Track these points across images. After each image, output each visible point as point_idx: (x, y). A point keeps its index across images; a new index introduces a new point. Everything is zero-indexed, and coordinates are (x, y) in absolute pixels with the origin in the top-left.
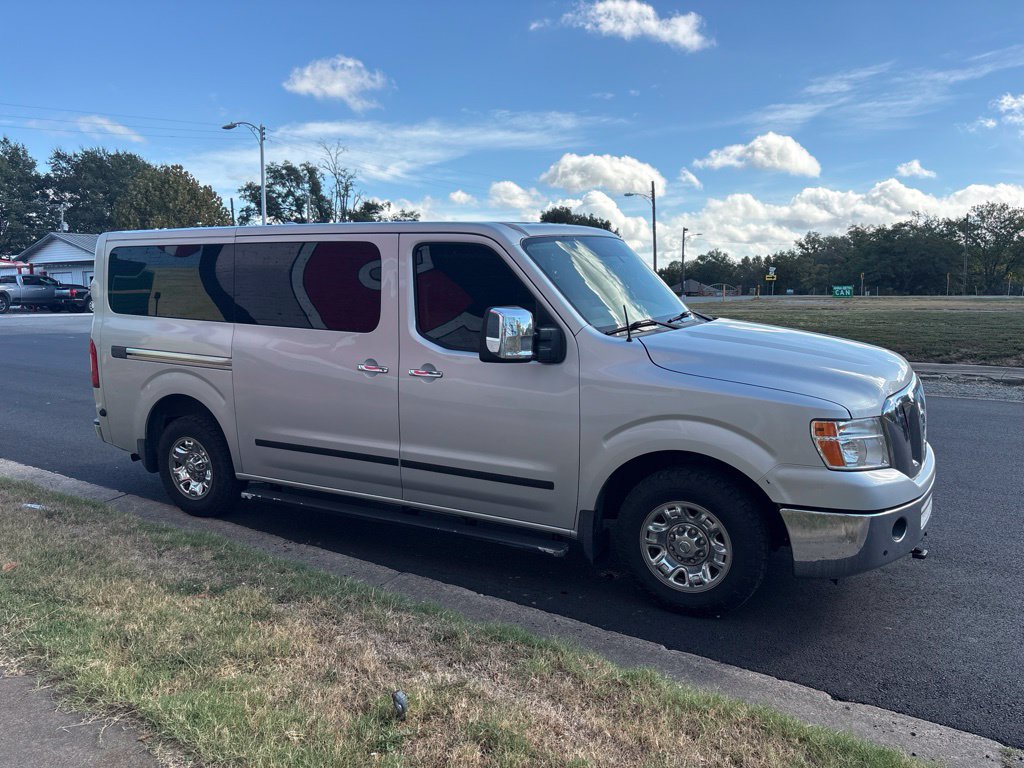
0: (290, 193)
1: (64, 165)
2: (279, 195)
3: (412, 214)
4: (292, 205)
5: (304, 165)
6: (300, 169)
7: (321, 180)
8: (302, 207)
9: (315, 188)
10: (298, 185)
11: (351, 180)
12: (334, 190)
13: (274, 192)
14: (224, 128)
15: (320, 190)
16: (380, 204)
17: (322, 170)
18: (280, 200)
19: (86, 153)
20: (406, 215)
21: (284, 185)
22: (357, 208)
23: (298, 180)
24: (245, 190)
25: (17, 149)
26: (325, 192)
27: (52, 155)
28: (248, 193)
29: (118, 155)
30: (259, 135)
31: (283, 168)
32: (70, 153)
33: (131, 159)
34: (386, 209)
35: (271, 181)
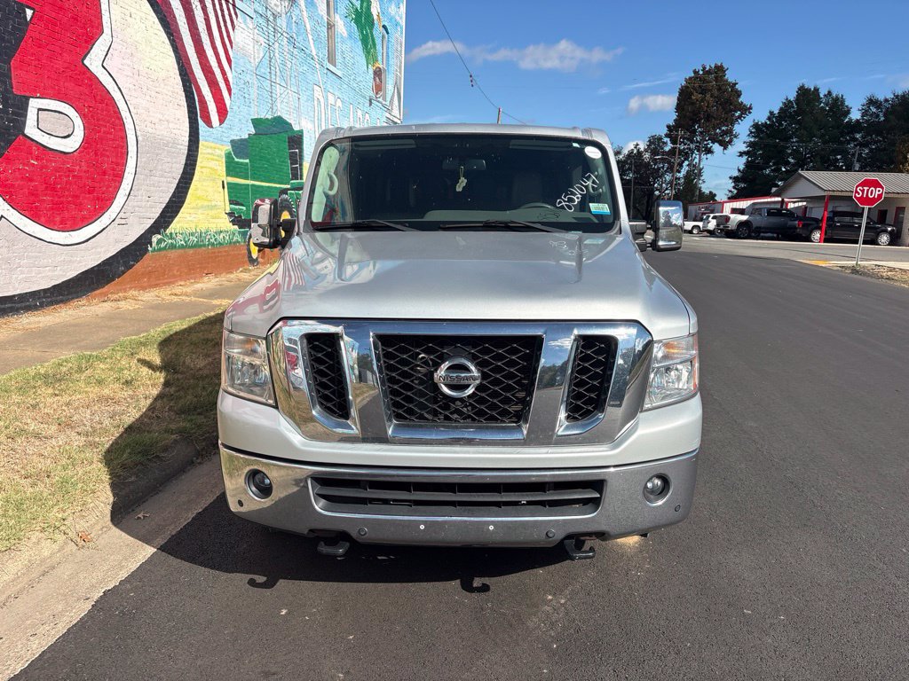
19: (897, 96)
32: (881, 98)
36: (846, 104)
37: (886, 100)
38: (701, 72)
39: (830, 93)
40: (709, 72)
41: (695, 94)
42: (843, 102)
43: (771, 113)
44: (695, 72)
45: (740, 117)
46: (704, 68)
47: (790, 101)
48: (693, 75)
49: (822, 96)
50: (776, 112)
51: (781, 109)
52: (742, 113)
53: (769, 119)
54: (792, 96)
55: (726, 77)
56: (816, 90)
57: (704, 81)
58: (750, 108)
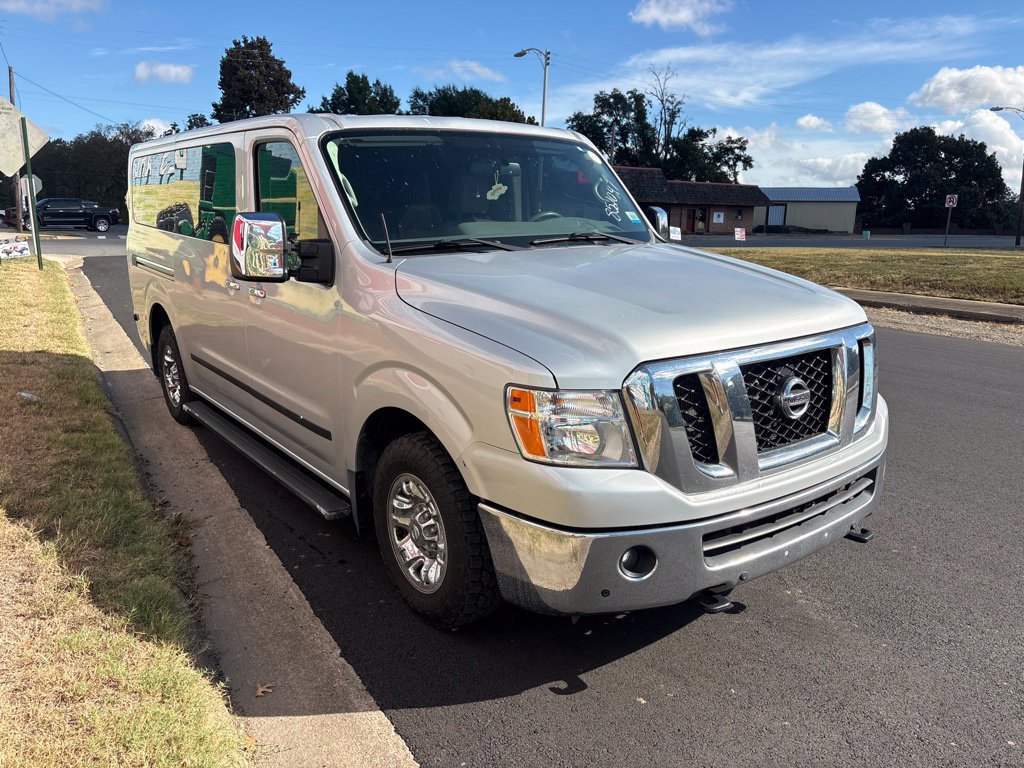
0: (617, 122)
1: (421, 103)
2: (605, 124)
3: (739, 140)
4: (617, 134)
5: (631, 92)
6: (627, 96)
7: (647, 108)
8: (628, 136)
9: (641, 114)
10: (624, 113)
11: (679, 106)
12: (659, 118)
13: (600, 121)
14: (516, 55)
15: (645, 118)
16: (705, 131)
17: (648, 97)
18: (605, 130)
19: (439, 91)
20: (733, 142)
21: (611, 115)
22: (681, 135)
23: (626, 108)
24: (573, 120)
25: (386, 90)
26: (650, 120)
27: (412, 94)
28: (575, 124)
29: (465, 91)
30: (544, 61)
31: (611, 97)
32: (426, 92)
33: (476, 93)
34: (711, 136)
35: (599, 110)
36: (395, 95)
37: (430, 94)
38: (243, 45)
39: (378, 83)
40: (251, 46)
41: (242, 69)
42: (391, 92)
43: (325, 99)
44: (235, 43)
45: (294, 101)
46: (245, 41)
47: (341, 88)
48: (234, 46)
49: (371, 85)
50: (329, 98)
51: (334, 95)
52: (296, 97)
53: (323, 105)
54: (343, 83)
55: (272, 54)
56: (365, 78)
57: (249, 55)
58: (303, 92)
